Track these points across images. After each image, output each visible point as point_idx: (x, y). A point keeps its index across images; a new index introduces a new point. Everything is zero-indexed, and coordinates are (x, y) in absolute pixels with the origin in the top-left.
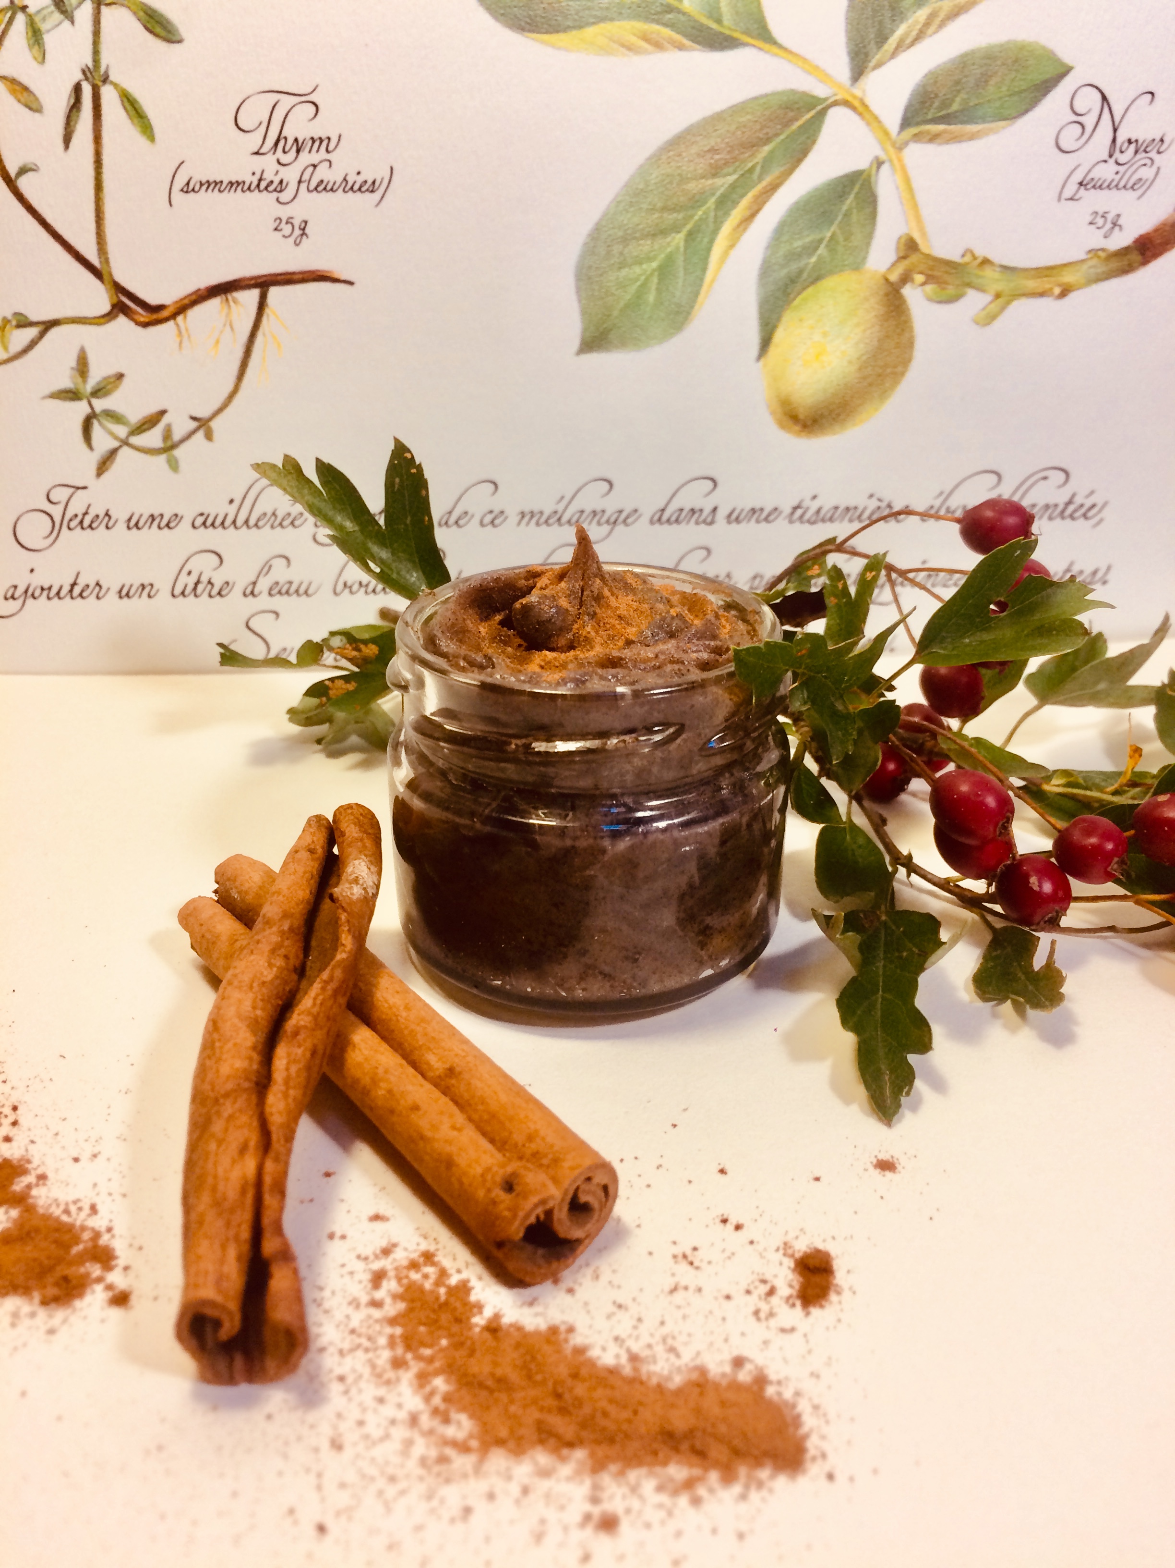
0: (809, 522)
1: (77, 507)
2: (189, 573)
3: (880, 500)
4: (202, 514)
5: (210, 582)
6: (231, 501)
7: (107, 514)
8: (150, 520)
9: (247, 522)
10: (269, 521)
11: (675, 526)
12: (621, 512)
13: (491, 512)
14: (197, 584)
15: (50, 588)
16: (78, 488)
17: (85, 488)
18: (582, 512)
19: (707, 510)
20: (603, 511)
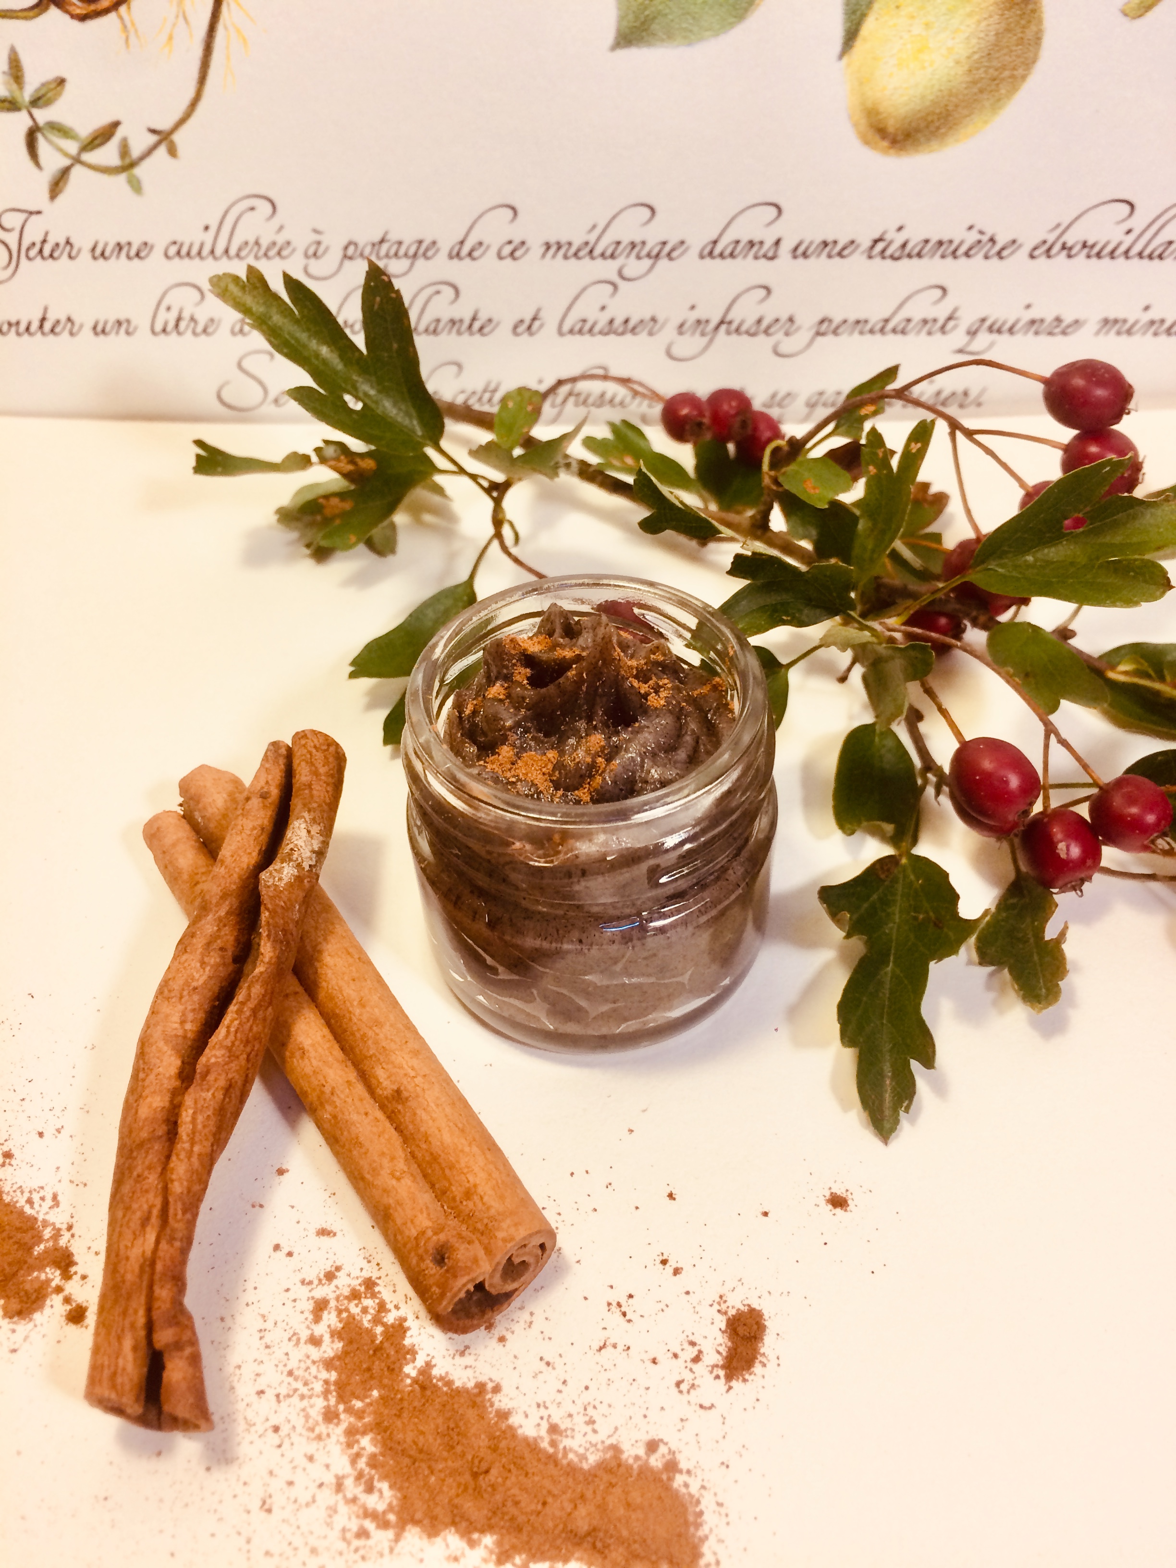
0: (892, 257)
1: (33, 234)
2: (169, 309)
3: (981, 232)
4: (175, 243)
5: (192, 319)
6: (207, 228)
7: (68, 242)
8: (117, 249)
9: (227, 251)
10: (251, 251)
11: (729, 261)
12: (664, 243)
13: (510, 242)
14: (179, 320)
15: (18, 323)
16: (31, 213)
17: (39, 212)
18: (618, 243)
19: (769, 243)
20: (644, 243)
